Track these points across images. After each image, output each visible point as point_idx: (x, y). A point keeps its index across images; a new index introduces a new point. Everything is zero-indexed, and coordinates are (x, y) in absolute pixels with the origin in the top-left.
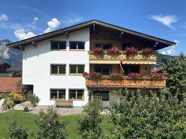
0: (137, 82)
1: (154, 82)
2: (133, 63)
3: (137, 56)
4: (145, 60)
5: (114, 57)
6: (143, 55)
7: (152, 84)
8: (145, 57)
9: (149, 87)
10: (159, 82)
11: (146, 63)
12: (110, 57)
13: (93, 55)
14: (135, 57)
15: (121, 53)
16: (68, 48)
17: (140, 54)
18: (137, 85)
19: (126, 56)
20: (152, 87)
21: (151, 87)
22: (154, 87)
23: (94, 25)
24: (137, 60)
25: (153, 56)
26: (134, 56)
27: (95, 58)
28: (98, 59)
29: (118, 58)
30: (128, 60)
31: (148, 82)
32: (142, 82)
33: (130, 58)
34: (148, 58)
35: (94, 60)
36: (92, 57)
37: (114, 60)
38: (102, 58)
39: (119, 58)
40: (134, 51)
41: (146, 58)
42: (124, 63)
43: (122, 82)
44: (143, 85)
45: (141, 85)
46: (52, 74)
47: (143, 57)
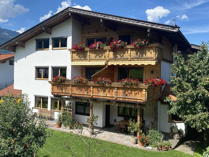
0: (107, 91)
1: (130, 91)
2: (121, 63)
3: (127, 53)
4: (139, 59)
5: (98, 56)
6: (136, 52)
7: (126, 95)
8: (139, 54)
9: (122, 99)
10: (137, 92)
11: (139, 63)
12: (94, 55)
13: (76, 54)
14: (124, 55)
15: (107, 50)
16: (51, 46)
17: (132, 49)
18: (106, 95)
19: (114, 54)
20: (127, 100)
21: (125, 99)
22: (129, 100)
23: (70, 14)
24: (127, 59)
25: (151, 51)
26: (124, 53)
27: (77, 57)
28: (80, 59)
29: (103, 58)
30: (116, 59)
31: (121, 91)
32: (113, 91)
33: (118, 56)
34: (144, 55)
35: (76, 60)
36: (75, 57)
37: (98, 60)
38: (85, 58)
39: (105, 57)
40: (120, 45)
41: (141, 56)
42: (110, 64)
43: (89, 91)
44: (114, 96)
45: (111, 96)
46: (37, 79)
47: (137, 54)
